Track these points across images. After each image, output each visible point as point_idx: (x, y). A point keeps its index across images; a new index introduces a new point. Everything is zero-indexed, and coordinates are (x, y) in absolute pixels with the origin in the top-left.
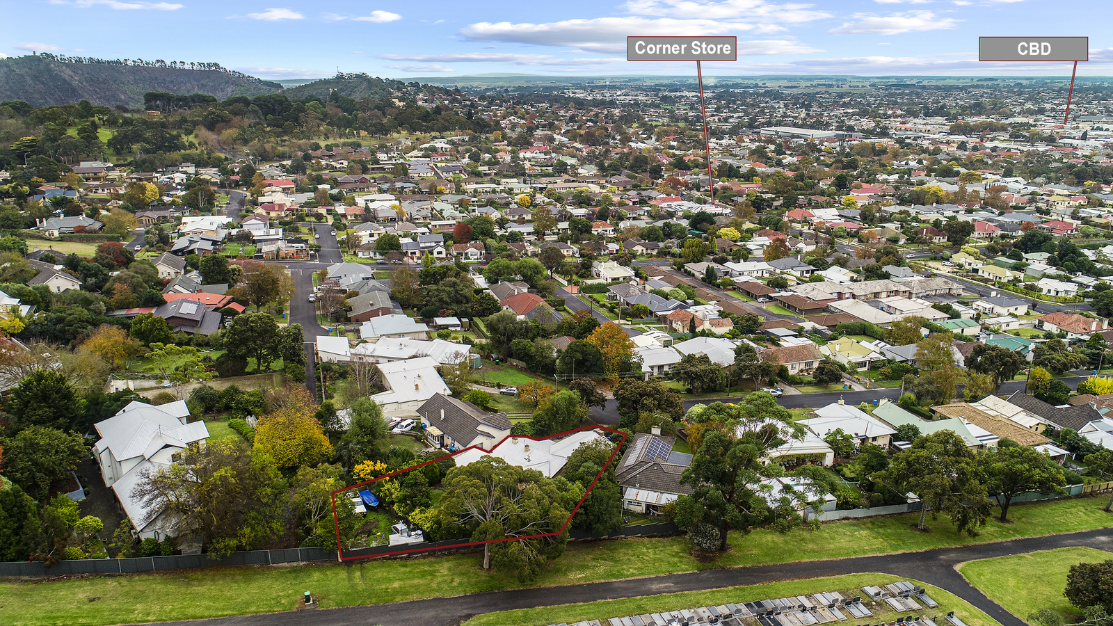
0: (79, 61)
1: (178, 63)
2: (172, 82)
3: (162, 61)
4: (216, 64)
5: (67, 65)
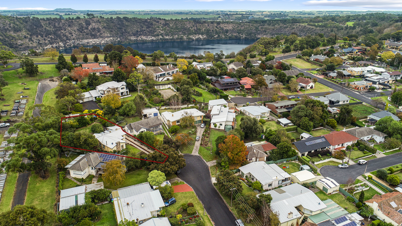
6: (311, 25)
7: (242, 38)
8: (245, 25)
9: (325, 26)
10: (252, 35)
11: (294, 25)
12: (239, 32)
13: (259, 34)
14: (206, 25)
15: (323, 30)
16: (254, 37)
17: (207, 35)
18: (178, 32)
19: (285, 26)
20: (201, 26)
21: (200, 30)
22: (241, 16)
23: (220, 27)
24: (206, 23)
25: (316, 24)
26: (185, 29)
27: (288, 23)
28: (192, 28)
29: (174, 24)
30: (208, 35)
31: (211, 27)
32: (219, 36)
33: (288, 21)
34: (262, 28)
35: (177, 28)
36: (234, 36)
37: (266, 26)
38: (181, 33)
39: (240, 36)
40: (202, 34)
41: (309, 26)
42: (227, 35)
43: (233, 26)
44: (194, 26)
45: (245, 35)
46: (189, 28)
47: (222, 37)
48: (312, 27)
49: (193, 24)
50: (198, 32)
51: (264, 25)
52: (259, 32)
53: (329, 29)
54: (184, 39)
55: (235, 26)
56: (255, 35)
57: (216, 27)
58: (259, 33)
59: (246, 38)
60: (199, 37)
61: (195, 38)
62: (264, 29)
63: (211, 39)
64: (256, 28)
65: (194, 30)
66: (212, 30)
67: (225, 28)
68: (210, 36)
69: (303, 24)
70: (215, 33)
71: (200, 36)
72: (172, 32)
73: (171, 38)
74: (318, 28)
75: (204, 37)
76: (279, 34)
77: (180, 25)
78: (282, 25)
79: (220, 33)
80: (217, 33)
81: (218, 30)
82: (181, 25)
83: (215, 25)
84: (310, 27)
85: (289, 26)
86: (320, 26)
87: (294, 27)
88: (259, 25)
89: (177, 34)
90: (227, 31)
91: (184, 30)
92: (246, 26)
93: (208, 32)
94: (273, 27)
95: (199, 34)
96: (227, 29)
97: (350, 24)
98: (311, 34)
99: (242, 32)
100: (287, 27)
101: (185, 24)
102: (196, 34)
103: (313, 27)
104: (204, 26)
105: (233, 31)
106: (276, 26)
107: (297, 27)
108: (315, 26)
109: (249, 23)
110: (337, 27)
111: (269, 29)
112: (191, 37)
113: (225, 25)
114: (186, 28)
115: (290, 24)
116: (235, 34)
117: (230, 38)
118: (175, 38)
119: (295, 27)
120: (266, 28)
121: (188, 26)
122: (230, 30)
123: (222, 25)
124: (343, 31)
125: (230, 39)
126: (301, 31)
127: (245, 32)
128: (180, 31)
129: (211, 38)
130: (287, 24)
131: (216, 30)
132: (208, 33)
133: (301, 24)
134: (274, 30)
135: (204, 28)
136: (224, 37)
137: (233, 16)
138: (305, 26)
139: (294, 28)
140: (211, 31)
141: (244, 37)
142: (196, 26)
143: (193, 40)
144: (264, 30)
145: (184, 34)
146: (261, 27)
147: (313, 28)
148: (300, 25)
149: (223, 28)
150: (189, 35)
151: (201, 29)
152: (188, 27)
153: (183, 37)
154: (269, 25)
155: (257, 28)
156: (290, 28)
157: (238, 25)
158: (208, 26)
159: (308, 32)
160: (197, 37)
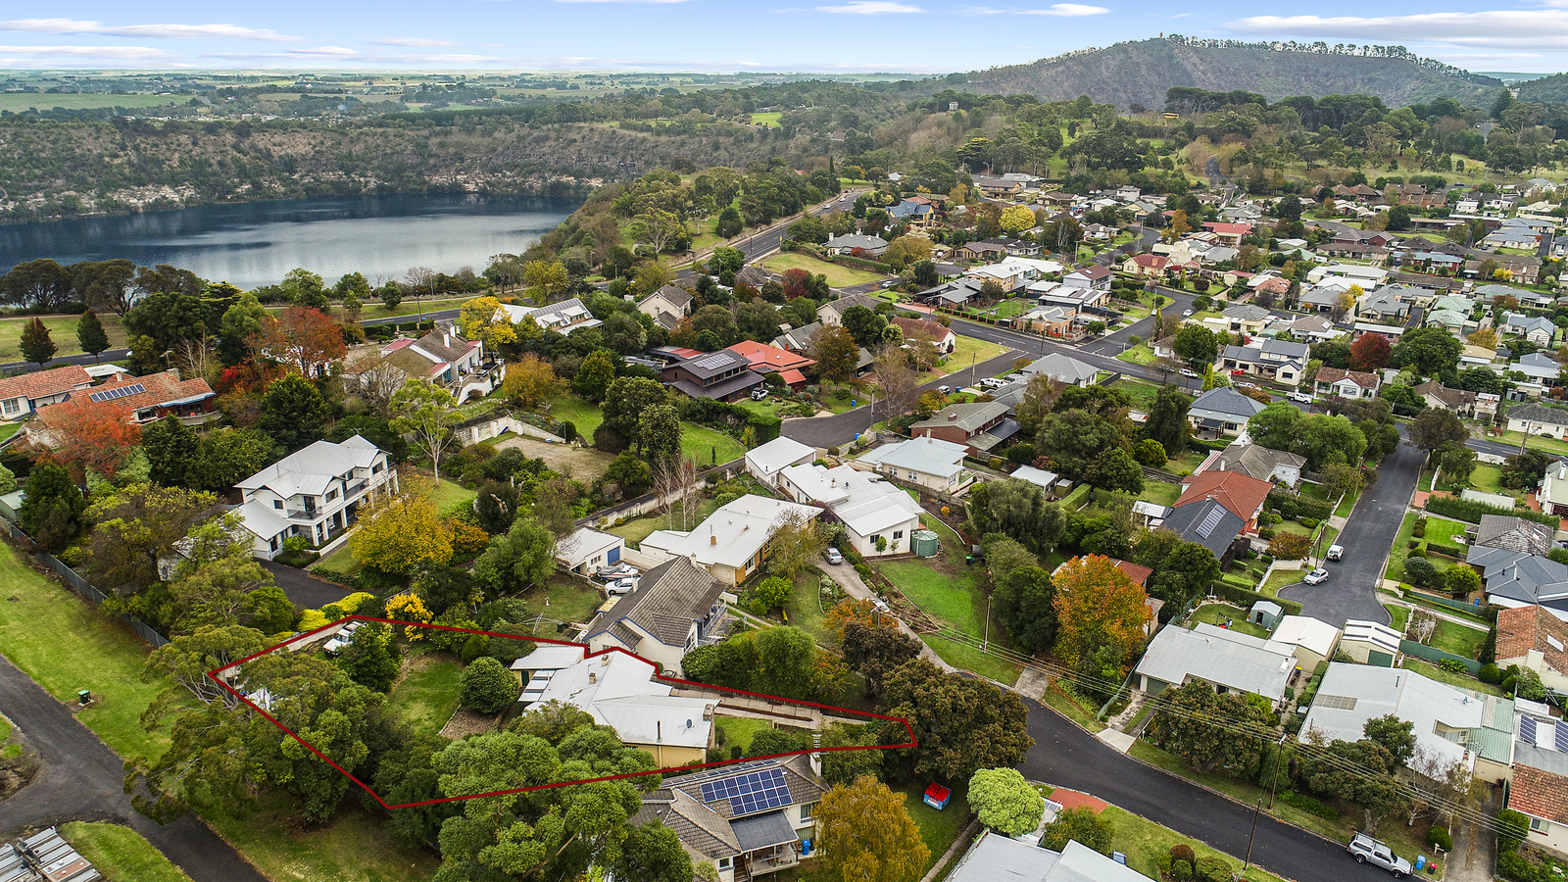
0: (1214, 45)
1: (1345, 47)
2: (1327, 75)
3: (1323, 44)
4: (1402, 49)
5: (1197, 51)
6: (635, 128)
7: (364, 190)
8: (367, 135)
9: (685, 129)
10: (407, 173)
11: (569, 129)
12: (348, 164)
13: (435, 169)
14: (184, 139)
15: (683, 144)
16: (415, 182)
17: (197, 186)
18: (41, 178)
19: (536, 133)
20: (156, 146)
21: (159, 163)
22: (297, 97)
23: (253, 147)
24: (180, 133)
25: (653, 123)
26: (80, 163)
27: (545, 124)
28: (117, 156)
29: (14, 140)
30: (202, 183)
31: (210, 149)
32: (257, 186)
33: (541, 116)
34: (442, 145)
35: (31, 159)
36: (327, 182)
37: (457, 137)
38: (60, 182)
39: (353, 181)
40: (174, 182)
41: (627, 132)
42: (295, 182)
43: (313, 142)
44: (123, 148)
45: (377, 176)
46: (101, 156)
47: (275, 192)
48: (641, 135)
49: (118, 137)
50: (147, 173)
51: (446, 134)
52: (432, 161)
53: (704, 140)
54: (87, 210)
55: (322, 143)
56: (420, 174)
57: (235, 147)
58: (435, 166)
59: (380, 188)
60: (164, 197)
61: (140, 204)
62: (451, 150)
63: (224, 203)
64: (418, 145)
65: (130, 163)
66: (221, 164)
67: (277, 152)
68: (214, 191)
69: (605, 125)
70: (238, 176)
71: (168, 192)
72: (9, 178)
73: (10, 206)
74: (664, 138)
75: (187, 194)
76: (517, 166)
77: (50, 145)
78: (525, 131)
79: (257, 175)
80: (244, 174)
81: (245, 159)
82: (54, 142)
83: (230, 138)
84: (633, 134)
85: (553, 135)
86: (668, 131)
87: (573, 135)
88: (425, 133)
89: (39, 189)
90: (290, 164)
91: (74, 169)
92: (370, 140)
93: (197, 172)
94: (487, 141)
95: (159, 182)
96: (287, 155)
97: (770, 119)
98: (646, 162)
99: (362, 165)
100: (547, 138)
101: (70, 139)
102: (140, 183)
103: (645, 134)
104: (173, 147)
105: (316, 161)
106: (497, 135)
107: (584, 137)
108: (649, 129)
109: (380, 126)
110: (729, 134)
111: (476, 148)
112: (121, 196)
113: (277, 139)
114: (83, 156)
115: (556, 126)
116: (331, 176)
117: (315, 195)
118: (33, 208)
119: (578, 137)
120: (457, 144)
121: (92, 146)
122: (304, 157)
123: (262, 141)
124: (754, 145)
125: (311, 199)
126: (604, 152)
127: (375, 163)
128: (53, 175)
129: (220, 198)
130: (545, 128)
131: (235, 160)
132: (201, 178)
133: (595, 125)
134: (494, 150)
135: (177, 155)
136: (283, 189)
137: (262, 97)
138: (614, 132)
139: (575, 141)
140: (216, 167)
141: (372, 185)
142: (136, 148)
143: (133, 212)
144: (455, 154)
145: (83, 186)
146: (435, 140)
147: (644, 140)
148: (592, 130)
149: (268, 150)
150: (108, 189)
151: (161, 157)
152: (95, 152)
153: (75, 199)
154: (470, 132)
155: (421, 148)
156: (557, 140)
157: (334, 135)
158: (195, 144)
159: (632, 156)
160: (151, 197)
